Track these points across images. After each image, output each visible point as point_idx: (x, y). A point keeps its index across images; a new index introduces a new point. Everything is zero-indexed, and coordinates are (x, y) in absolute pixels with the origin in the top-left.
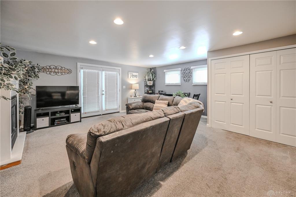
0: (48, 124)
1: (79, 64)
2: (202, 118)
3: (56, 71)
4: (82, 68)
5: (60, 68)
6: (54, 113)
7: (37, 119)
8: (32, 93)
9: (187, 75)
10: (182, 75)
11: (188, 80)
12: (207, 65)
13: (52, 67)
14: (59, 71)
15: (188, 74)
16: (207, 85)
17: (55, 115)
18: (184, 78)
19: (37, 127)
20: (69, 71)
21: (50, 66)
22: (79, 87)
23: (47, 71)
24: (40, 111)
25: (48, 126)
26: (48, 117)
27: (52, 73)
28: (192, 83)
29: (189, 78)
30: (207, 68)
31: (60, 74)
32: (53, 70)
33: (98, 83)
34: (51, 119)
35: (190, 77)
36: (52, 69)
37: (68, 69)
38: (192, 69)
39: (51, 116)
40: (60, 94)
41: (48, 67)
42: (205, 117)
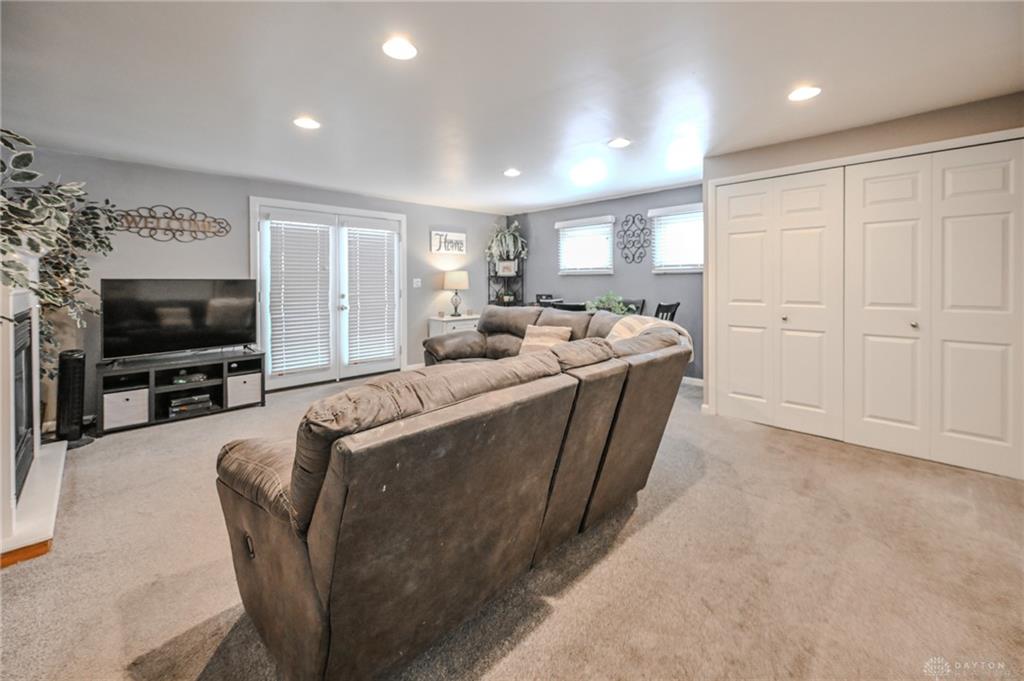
0: (147, 414)
1: (257, 203)
2: (685, 386)
3: (175, 225)
4: (267, 217)
5: (187, 214)
6: (166, 377)
7: (105, 396)
8: (88, 305)
9: (634, 239)
10: (617, 240)
11: (637, 255)
12: (701, 204)
13: (159, 212)
14: (186, 225)
15: (639, 236)
16: (701, 274)
17: (171, 383)
18: (626, 251)
19: (107, 426)
20: (222, 227)
21: (150, 210)
22: (255, 281)
23: (141, 225)
24: (117, 370)
25: (146, 420)
26: (147, 390)
27: (160, 235)
28: (653, 267)
29: (641, 250)
30: (702, 214)
31: (186, 237)
32: (163, 223)
33: (325, 269)
34: (157, 395)
35: (645, 245)
36: (158, 219)
37: (215, 221)
38: (651, 219)
39: (157, 385)
40: (184, 310)
41: (145, 213)
42: (696, 382)
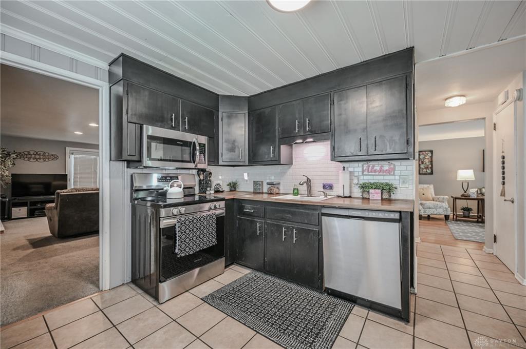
0: (26, 213)
1: (68, 149)
3: (37, 157)
4: (73, 154)
5: (42, 153)
6: (34, 203)
7: (13, 209)
8: (7, 181)
13: (32, 153)
14: (42, 157)
17: (35, 205)
19: (13, 217)
20: (55, 157)
21: (28, 152)
22: (67, 175)
23: (25, 157)
24: (16, 201)
25: (26, 216)
26: (26, 208)
27: (32, 160)
31: (42, 160)
32: (33, 156)
33: (95, 171)
34: (30, 209)
36: (31, 155)
37: (52, 155)
39: (30, 206)
40: (42, 186)
41: (26, 153)
